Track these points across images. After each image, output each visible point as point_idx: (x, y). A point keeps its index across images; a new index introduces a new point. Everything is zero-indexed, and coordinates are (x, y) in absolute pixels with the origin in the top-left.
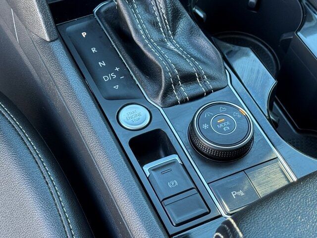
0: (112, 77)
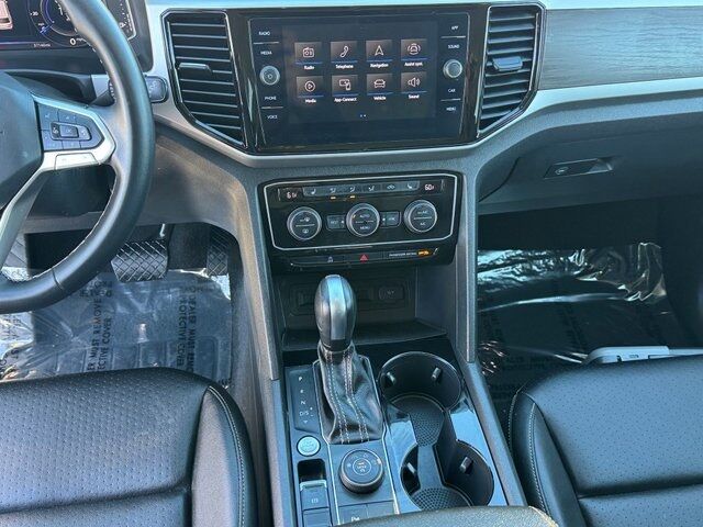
0: (306, 413)
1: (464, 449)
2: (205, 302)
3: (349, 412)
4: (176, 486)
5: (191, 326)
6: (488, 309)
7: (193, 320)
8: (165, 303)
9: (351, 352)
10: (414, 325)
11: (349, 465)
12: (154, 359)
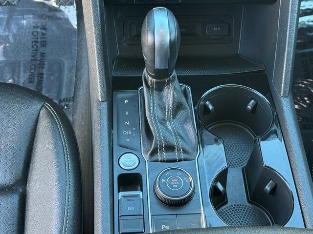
0: (129, 133)
1: (270, 173)
2: (54, 28)
3: (167, 134)
4: (12, 186)
5: (41, 50)
6: (307, 50)
7: (44, 44)
8: (20, 27)
9: (173, 80)
10: (236, 60)
11: (163, 181)
12: (9, 75)
